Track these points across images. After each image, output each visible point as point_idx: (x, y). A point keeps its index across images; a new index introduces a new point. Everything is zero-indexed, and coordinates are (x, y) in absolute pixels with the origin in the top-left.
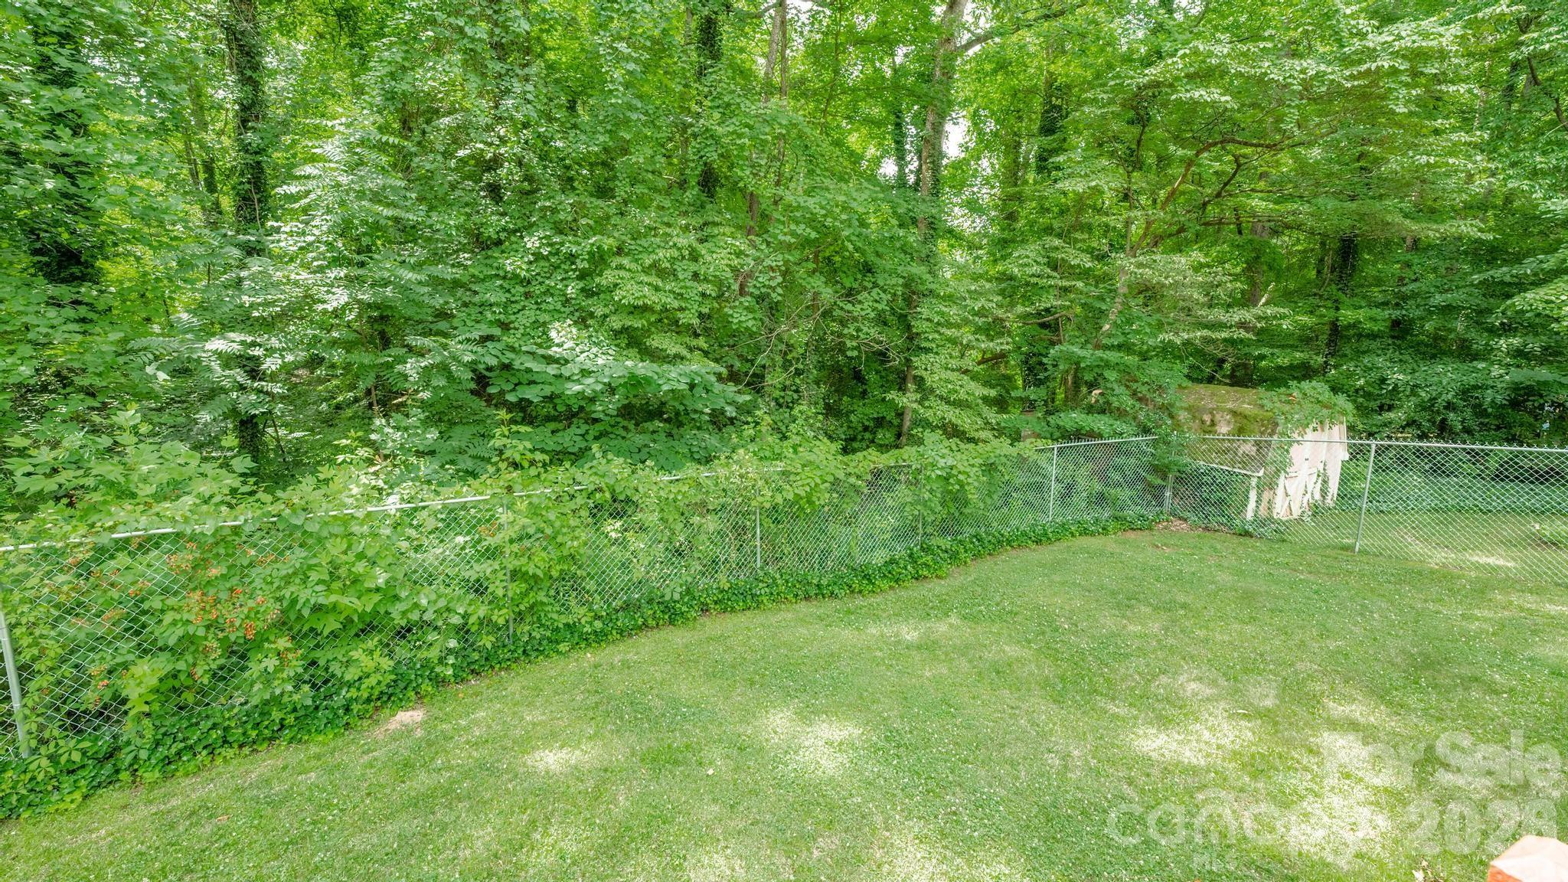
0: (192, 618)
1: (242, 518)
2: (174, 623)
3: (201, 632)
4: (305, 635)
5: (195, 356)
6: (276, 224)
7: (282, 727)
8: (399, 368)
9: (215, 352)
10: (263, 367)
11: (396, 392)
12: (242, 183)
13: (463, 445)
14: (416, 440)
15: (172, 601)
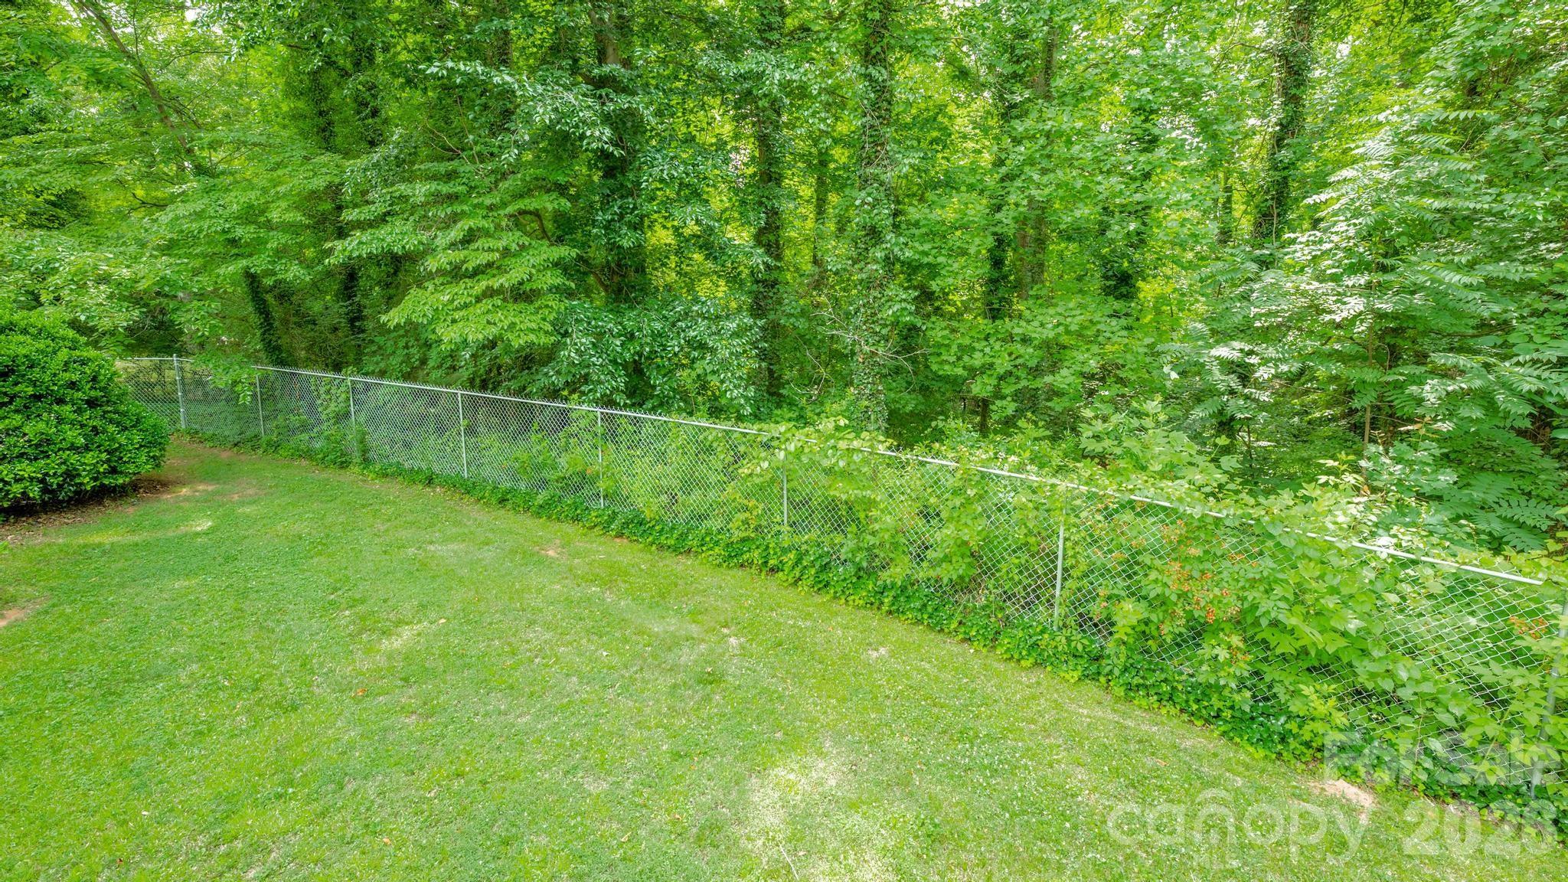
0: (1170, 583)
1: (1225, 512)
2: (1156, 581)
3: (1174, 598)
4: (1256, 644)
5: (1201, 361)
6: (1292, 236)
7: (1217, 717)
8: (1414, 389)
9: (1217, 358)
10: (1257, 375)
11: (1400, 418)
12: (1267, 200)
13: (1491, 499)
14: (1423, 480)
15: (1158, 563)
